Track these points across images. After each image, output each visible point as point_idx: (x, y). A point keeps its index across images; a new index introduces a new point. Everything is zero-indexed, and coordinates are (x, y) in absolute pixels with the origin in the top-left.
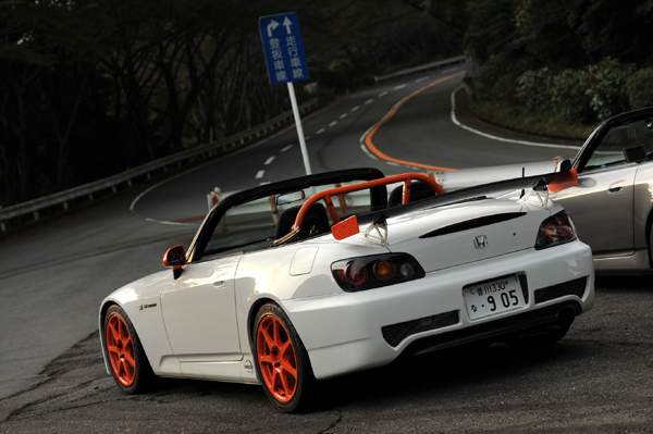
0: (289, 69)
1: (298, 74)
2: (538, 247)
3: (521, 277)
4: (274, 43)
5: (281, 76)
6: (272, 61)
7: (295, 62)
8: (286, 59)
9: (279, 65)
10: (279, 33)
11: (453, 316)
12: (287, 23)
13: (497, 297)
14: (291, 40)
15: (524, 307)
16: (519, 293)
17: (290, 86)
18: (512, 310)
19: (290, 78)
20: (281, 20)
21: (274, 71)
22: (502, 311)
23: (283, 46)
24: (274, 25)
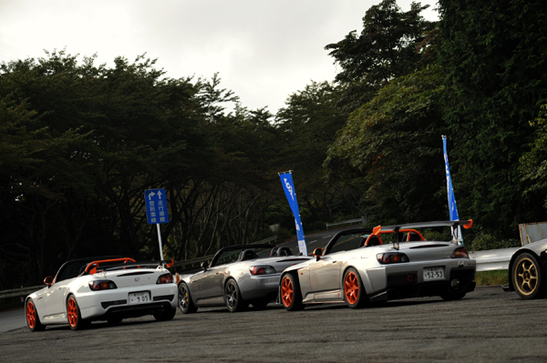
0: (158, 217)
1: (162, 219)
2: (157, 283)
3: (149, 292)
4: (152, 203)
5: (153, 220)
6: (149, 212)
7: (162, 213)
8: (157, 212)
9: (153, 214)
10: (155, 199)
11: (125, 302)
12: (159, 193)
13: (141, 297)
14: (160, 203)
15: (149, 301)
16: (148, 297)
17: (158, 225)
18: (145, 302)
19: (158, 221)
20: (156, 192)
21: (150, 218)
22: (141, 302)
23: (156, 205)
24: (152, 194)
